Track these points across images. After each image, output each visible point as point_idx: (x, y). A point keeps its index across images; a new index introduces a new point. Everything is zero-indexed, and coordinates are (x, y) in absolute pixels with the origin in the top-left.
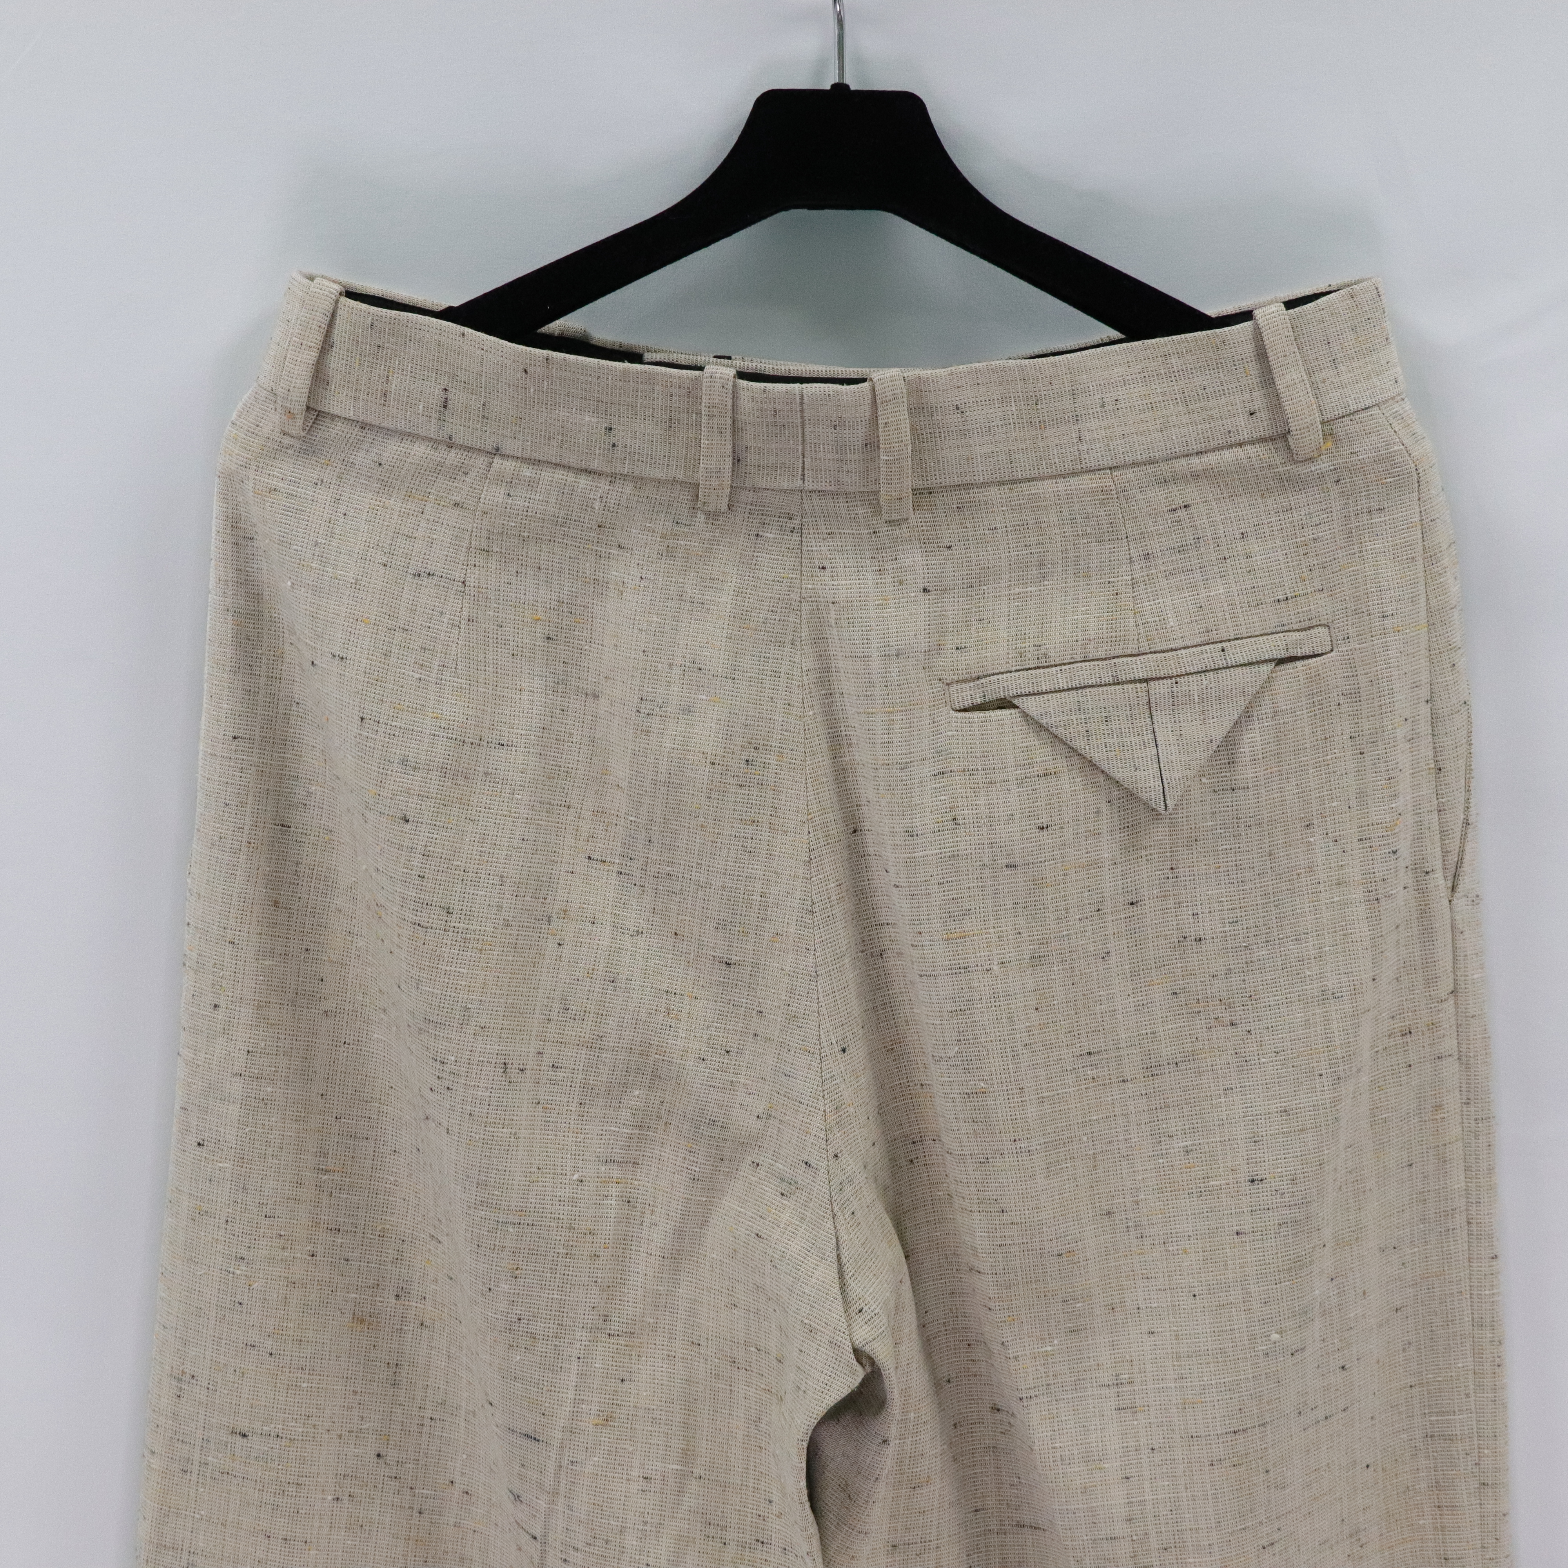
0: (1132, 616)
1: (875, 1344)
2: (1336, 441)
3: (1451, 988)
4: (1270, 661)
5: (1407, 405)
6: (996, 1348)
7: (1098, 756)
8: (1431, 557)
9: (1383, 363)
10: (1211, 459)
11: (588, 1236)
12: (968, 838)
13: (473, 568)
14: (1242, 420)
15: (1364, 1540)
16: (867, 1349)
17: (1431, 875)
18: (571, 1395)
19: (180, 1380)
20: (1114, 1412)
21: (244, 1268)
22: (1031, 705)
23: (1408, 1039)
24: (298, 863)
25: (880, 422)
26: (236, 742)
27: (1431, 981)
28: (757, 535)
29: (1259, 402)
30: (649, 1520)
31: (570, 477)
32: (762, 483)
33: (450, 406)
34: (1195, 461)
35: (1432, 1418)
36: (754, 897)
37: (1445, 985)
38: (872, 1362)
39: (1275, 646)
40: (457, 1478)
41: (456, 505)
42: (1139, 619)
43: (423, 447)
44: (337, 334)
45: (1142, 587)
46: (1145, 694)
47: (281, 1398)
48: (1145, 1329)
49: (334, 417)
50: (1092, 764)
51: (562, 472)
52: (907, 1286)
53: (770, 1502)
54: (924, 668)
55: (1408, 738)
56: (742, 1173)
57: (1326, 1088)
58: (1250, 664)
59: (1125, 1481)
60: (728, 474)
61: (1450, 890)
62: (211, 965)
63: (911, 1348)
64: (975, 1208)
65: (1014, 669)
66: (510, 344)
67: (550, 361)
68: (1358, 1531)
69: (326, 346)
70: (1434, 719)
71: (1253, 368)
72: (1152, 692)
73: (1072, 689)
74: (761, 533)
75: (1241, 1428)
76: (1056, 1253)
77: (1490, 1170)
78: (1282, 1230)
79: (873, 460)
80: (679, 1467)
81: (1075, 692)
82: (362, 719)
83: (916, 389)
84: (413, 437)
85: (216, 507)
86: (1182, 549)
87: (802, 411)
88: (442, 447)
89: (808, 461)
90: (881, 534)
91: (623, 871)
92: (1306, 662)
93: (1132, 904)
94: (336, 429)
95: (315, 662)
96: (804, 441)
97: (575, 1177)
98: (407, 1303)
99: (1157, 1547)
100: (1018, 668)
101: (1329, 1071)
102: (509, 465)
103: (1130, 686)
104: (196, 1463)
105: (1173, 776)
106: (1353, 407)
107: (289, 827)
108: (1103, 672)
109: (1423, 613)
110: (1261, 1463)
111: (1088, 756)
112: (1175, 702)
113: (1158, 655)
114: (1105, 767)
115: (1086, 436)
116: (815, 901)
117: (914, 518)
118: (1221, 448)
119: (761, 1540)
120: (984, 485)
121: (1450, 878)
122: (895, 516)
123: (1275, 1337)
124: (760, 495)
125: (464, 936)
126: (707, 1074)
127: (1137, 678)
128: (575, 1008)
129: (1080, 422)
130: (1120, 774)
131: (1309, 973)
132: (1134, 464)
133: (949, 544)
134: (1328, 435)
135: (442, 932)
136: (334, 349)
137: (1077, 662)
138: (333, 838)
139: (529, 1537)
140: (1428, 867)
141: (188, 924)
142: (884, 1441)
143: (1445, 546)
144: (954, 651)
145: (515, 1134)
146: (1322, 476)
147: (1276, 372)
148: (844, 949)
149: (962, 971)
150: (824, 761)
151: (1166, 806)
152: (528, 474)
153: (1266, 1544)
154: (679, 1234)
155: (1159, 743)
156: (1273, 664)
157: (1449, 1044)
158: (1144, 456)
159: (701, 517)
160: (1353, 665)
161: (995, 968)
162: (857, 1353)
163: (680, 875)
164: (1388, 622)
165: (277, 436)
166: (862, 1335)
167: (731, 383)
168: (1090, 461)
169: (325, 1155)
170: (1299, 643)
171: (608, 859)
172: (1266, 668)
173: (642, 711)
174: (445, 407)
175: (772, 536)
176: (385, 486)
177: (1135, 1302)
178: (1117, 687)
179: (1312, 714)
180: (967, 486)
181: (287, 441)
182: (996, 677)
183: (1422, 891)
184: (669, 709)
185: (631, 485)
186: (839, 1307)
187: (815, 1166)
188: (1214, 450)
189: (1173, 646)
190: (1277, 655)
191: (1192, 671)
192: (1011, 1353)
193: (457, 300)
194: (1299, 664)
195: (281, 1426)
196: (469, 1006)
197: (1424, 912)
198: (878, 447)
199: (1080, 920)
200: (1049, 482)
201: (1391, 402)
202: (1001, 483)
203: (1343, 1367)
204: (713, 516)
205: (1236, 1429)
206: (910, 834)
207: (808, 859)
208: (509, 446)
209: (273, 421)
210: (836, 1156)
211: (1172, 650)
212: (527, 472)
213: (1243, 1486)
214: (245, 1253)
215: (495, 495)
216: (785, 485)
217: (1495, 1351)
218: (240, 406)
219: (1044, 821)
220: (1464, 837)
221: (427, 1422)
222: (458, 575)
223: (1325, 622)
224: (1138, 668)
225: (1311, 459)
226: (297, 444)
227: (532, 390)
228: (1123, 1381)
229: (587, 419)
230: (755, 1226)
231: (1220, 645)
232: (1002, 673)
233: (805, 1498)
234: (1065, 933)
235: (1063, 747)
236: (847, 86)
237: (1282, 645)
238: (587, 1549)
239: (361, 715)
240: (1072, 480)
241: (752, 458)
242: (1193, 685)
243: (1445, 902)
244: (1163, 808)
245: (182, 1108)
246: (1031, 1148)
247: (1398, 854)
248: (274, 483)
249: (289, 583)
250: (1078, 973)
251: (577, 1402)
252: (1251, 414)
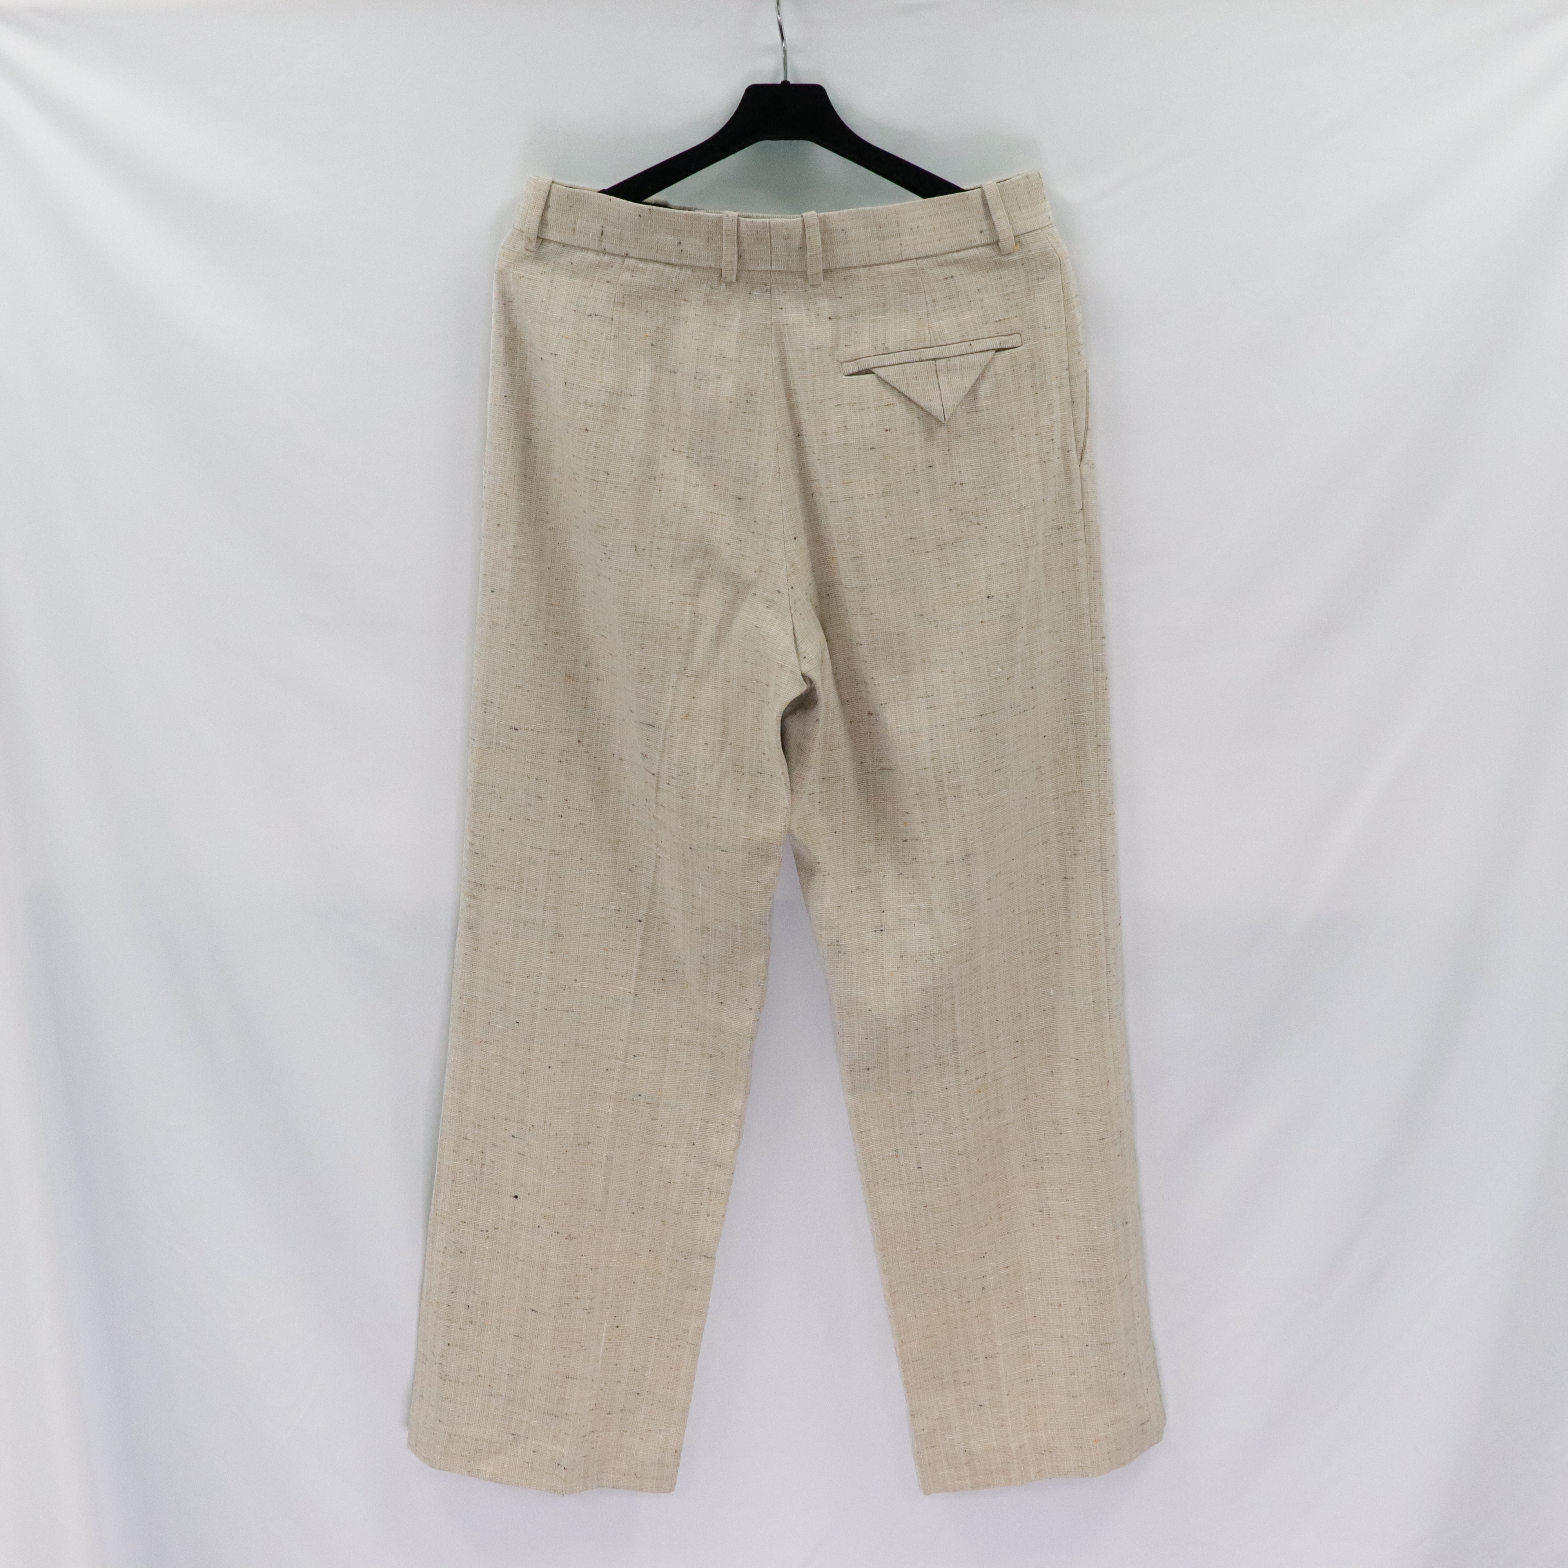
0: (927, 329)
1: (812, 672)
2: (1021, 245)
3: (1081, 507)
4: (993, 349)
5: (1055, 229)
6: (869, 681)
7: (912, 395)
8: (1067, 300)
9: (1043, 209)
10: (962, 254)
11: (676, 629)
12: (852, 435)
13: (616, 311)
14: (977, 235)
15: (1043, 772)
16: (808, 674)
17: (1070, 453)
18: (669, 704)
19: (485, 704)
20: (925, 710)
21: (514, 650)
22: (880, 372)
23: (1061, 530)
24: (535, 457)
25: (807, 236)
26: (506, 398)
27: (1071, 503)
28: (750, 293)
29: (984, 226)
30: (707, 763)
31: (661, 267)
32: (752, 267)
33: (604, 234)
34: (956, 255)
35: (1075, 715)
36: (751, 466)
37: (1078, 506)
38: (811, 682)
39: (995, 343)
40: (616, 752)
41: (608, 282)
42: (930, 330)
43: (592, 254)
44: (551, 203)
45: (932, 315)
46: (934, 366)
47: (533, 712)
48: (939, 669)
49: (550, 241)
50: (910, 400)
51: (658, 265)
52: (827, 652)
53: (764, 754)
54: (830, 355)
55: (1058, 386)
56: (748, 599)
57: (1022, 552)
58: (983, 351)
59: (930, 741)
60: (736, 262)
61: (1080, 460)
62: (496, 505)
63: (829, 682)
64: (859, 613)
65: (872, 355)
66: (632, 203)
67: (651, 210)
68: (1040, 767)
69: (546, 207)
70: (1070, 378)
71: (982, 210)
72: (937, 365)
73: (900, 364)
74: (751, 293)
75: (984, 714)
76: (897, 633)
77: (1101, 596)
78: (1002, 619)
79: (804, 255)
80: (721, 739)
81: (901, 365)
82: (566, 383)
83: (823, 221)
84: (587, 249)
85: (495, 288)
86: (950, 297)
87: (770, 232)
88: (601, 255)
89: (773, 256)
90: (808, 292)
91: (689, 456)
92: (1009, 351)
93: (930, 467)
94: (551, 247)
95: (543, 358)
96: (771, 246)
97: (670, 601)
98: (591, 669)
99: (946, 771)
100: (874, 354)
101: (1023, 543)
102: (633, 262)
103: (927, 362)
104: (494, 744)
105: (949, 404)
106: (1029, 229)
107: (531, 440)
108: (914, 355)
109: (1064, 327)
110: (993, 730)
111: (908, 396)
112: (948, 370)
113: (940, 347)
114: (916, 400)
115: (904, 243)
116: (780, 467)
117: (824, 284)
118: (967, 249)
119: (760, 772)
120: (856, 267)
121: (1080, 454)
122: (815, 283)
123: (999, 670)
124: (751, 273)
125: (615, 485)
126: (730, 551)
127: (930, 358)
128: (668, 520)
129: (901, 236)
130: (923, 404)
131: (1014, 499)
132: (927, 257)
133: (841, 296)
134: (1018, 242)
135: (605, 484)
136: (550, 208)
137: (902, 351)
138: (552, 444)
139: (651, 775)
140: (1069, 448)
141: (485, 487)
142: (817, 720)
143: (1074, 296)
144: (844, 347)
145: (641, 579)
146: (1015, 262)
147: (992, 212)
148: (794, 491)
149: (850, 498)
150: (783, 401)
151: (945, 418)
152: (641, 266)
153: (996, 770)
154: (719, 628)
155: (941, 389)
156: (994, 352)
157: (1080, 534)
158: (931, 253)
159: (723, 285)
160: (1032, 352)
161: (866, 497)
162: (804, 676)
163: (716, 457)
164: (1048, 331)
165: (523, 251)
166: (806, 668)
167: (736, 219)
168: (906, 255)
169: (551, 597)
170: (1005, 342)
171: (682, 450)
172: (991, 353)
173: (697, 378)
174: (602, 234)
175: (757, 293)
176: (574, 273)
177: (934, 657)
178: (921, 363)
179: (1013, 375)
180: (850, 268)
181: (528, 253)
182: (863, 359)
183: (1066, 460)
184: (710, 377)
185: (690, 270)
186: (794, 655)
187: (782, 592)
188: (964, 250)
189: (947, 343)
190: (995, 347)
191: (956, 355)
192: (876, 682)
193: (606, 187)
194: (1006, 352)
195: (533, 725)
196: (618, 518)
197: (1067, 471)
198: (806, 249)
199: (906, 474)
200: (887, 265)
201: (1047, 227)
202: (865, 266)
203: (1032, 687)
204: (729, 284)
205: (982, 714)
206: (825, 434)
207: (776, 448)
208: (633, 253)
209: (521, 245)
210: (792, 588)
211: (946, 345)
212: (641, 265)
213: (985, 741)
214: (515, 643)
215: (626, 277)
216: (763, 268)
217: (1104, 682)
218: (505, 239)
219: (888, 427)
220: (1086, 434)
221: (601, 726)
222: (609, 315)
223: (1018, 332)
224: (930, 353)
225: (1010, 254)
226: (533, 255)
227: (643, 225)
228: (929, 695)
229: (669, 238)
230: (754, 623)
231: (969, 343)
232: (867, 357)
233: (780, 746)
234: (898, 480)
235: (896, 392)
236: (789, 82)
237: (998, 342)
238: (678, 778)
239: (565, 381)
240: (898, 264)
241: (746, 256)
242: (957, 361)
243: (1077, 466)
244: (943, 419)
245: (484, 575)
246: (884, 583)
247: (1054, 441)
248: (523, 274)
249: (530, 321)
250: (905, 500)
251: (673, 707)
252: (981, 232)
